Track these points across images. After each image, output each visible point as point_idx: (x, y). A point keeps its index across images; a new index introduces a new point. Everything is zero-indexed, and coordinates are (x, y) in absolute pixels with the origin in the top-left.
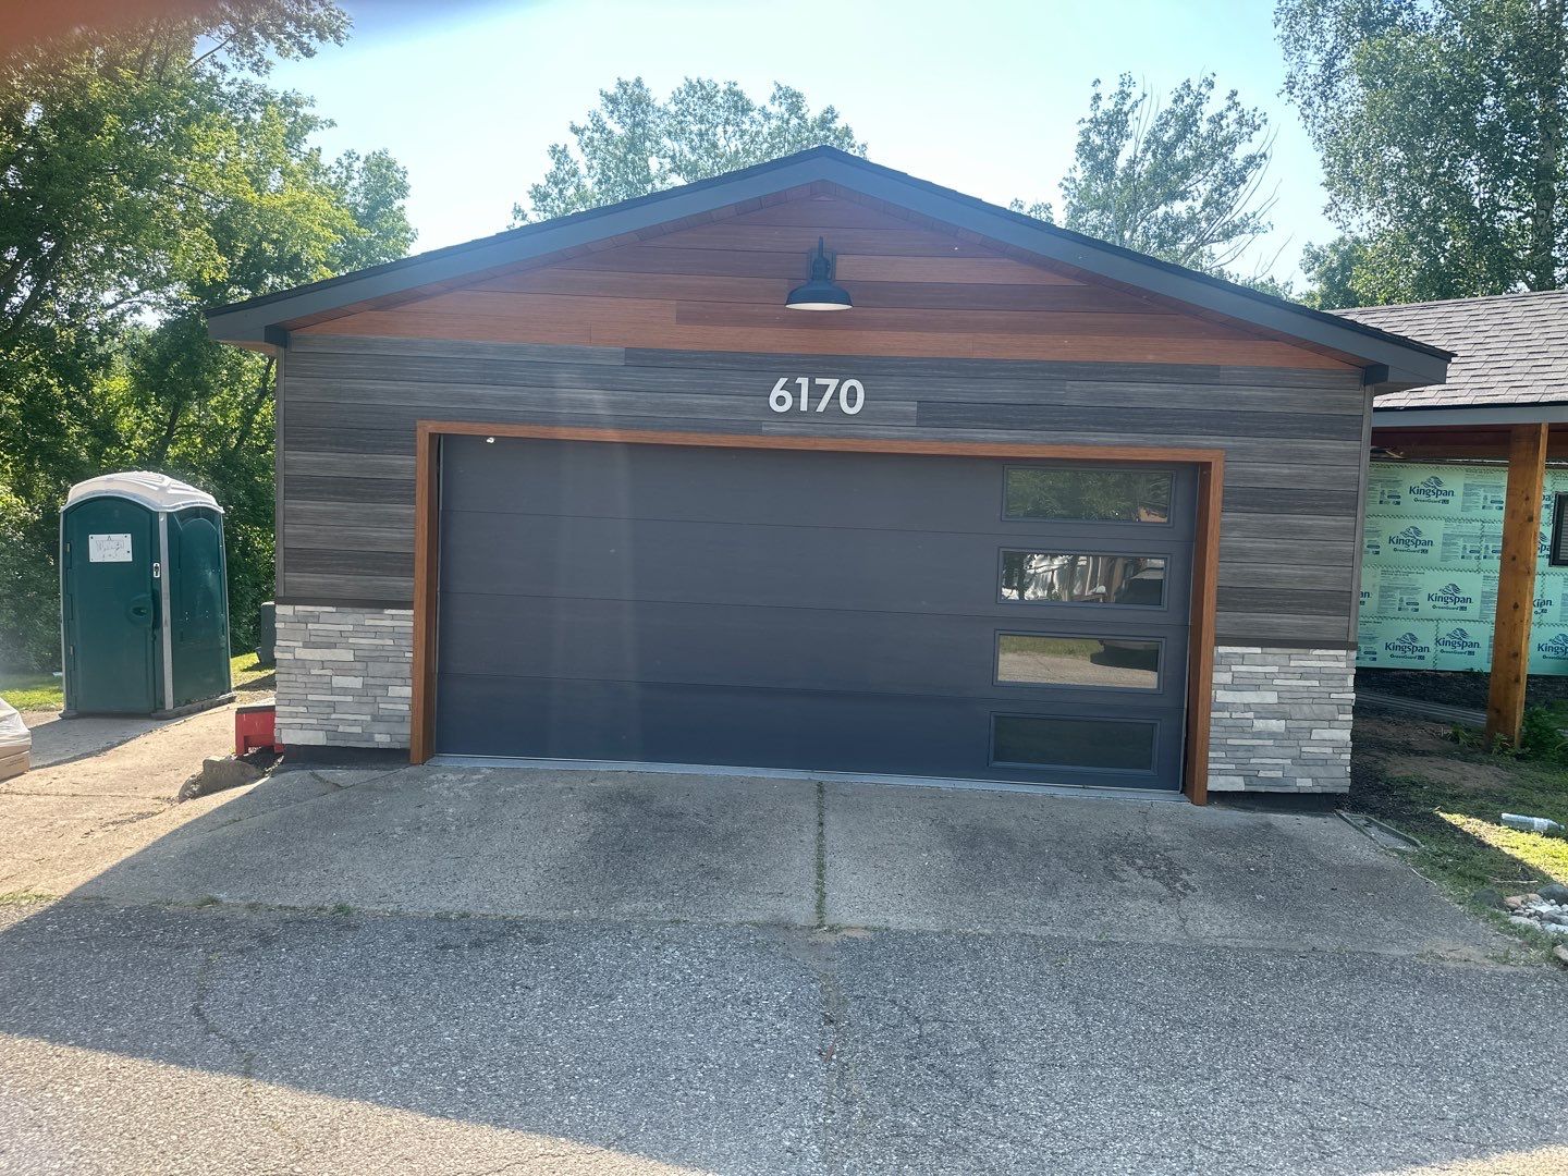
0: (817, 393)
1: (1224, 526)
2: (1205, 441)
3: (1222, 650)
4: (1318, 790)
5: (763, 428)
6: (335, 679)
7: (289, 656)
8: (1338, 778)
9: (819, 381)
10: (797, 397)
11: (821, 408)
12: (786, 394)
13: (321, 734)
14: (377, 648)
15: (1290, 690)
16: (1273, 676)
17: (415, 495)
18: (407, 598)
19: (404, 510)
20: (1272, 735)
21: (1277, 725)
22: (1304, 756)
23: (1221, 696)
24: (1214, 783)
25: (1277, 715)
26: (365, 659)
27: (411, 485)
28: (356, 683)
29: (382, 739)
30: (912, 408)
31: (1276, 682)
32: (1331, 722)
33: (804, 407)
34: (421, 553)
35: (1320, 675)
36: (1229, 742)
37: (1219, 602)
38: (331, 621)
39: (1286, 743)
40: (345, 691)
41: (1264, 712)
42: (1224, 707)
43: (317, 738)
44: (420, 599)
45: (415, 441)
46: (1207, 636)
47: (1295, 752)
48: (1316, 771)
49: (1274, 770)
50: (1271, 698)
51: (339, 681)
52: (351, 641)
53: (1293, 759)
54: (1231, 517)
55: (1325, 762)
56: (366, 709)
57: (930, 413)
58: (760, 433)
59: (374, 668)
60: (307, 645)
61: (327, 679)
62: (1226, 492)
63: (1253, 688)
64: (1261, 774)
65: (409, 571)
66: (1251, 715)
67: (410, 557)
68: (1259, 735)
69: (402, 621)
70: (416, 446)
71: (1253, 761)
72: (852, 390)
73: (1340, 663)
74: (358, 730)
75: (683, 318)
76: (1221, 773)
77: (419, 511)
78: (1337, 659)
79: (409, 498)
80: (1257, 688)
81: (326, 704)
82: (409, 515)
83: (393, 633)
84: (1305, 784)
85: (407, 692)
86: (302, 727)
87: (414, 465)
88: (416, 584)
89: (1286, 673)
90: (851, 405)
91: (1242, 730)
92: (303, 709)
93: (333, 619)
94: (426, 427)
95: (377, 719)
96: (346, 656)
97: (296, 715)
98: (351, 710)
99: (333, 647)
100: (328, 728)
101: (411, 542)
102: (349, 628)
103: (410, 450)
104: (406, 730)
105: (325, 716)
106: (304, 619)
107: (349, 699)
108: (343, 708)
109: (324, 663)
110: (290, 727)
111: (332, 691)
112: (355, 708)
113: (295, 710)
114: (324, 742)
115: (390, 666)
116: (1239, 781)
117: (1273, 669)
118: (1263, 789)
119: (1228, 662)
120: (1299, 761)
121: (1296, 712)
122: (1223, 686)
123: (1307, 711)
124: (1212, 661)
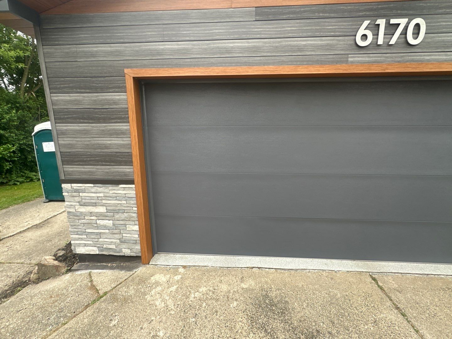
0: (392, 29)
5: (350, 59)
6: (98, 222)
7: (73, 210)
9: (393, 21)
10: (376, 35)
11: (393, 42)
12: (369, 34)
13: (96, 248)
14: (116, 205)
17: (128, 117)
18: (130, 178)
19: (123, 127)
26: (113, 212)
27: (126, 111)
28: (110, 223)
29: (126, 252)
33: (380, 41)
34: (136, 152)
40: (105, 227)
43: (94, 251)
44: (137, 178)
45: (125, 83)
51: (101, 222)
52: (104, 201)
56: (117, 236)
59: (117, 216)
60: (81, 204)
61: (94, 221)
65: (129, 162)
67: (130, 155)
70: (125, 87)
72: (418, 26)
74: (113, 247)
77: (132, 126)
79: (125, 120)
81: (96, 234)
82: (126, 130)
83: (126, 197)
85: (136, 228)
86: (85, 245)
88: (134, 170)
90: (416, 38)
92: (85, 237)
93: (93, 190)
94: (130, 74)
95: (123, 241)
96: (102, 210)
97: (82, 239)
98: (109, 237)
99: (95, 205)
100: (99, 246)
101: (130, 146)
102: (102, 195)
103: (123, 89)
104: (138, 247)
105: (96, 240)
106: (77, 191)
107: (107, 231)
108: (105, 236)
109: (91, 214)
110: (79, 245)
111: (98, 227)
112: (111, 236)
113: (81, 237)
114: (97, 253)
115: (126, 215)
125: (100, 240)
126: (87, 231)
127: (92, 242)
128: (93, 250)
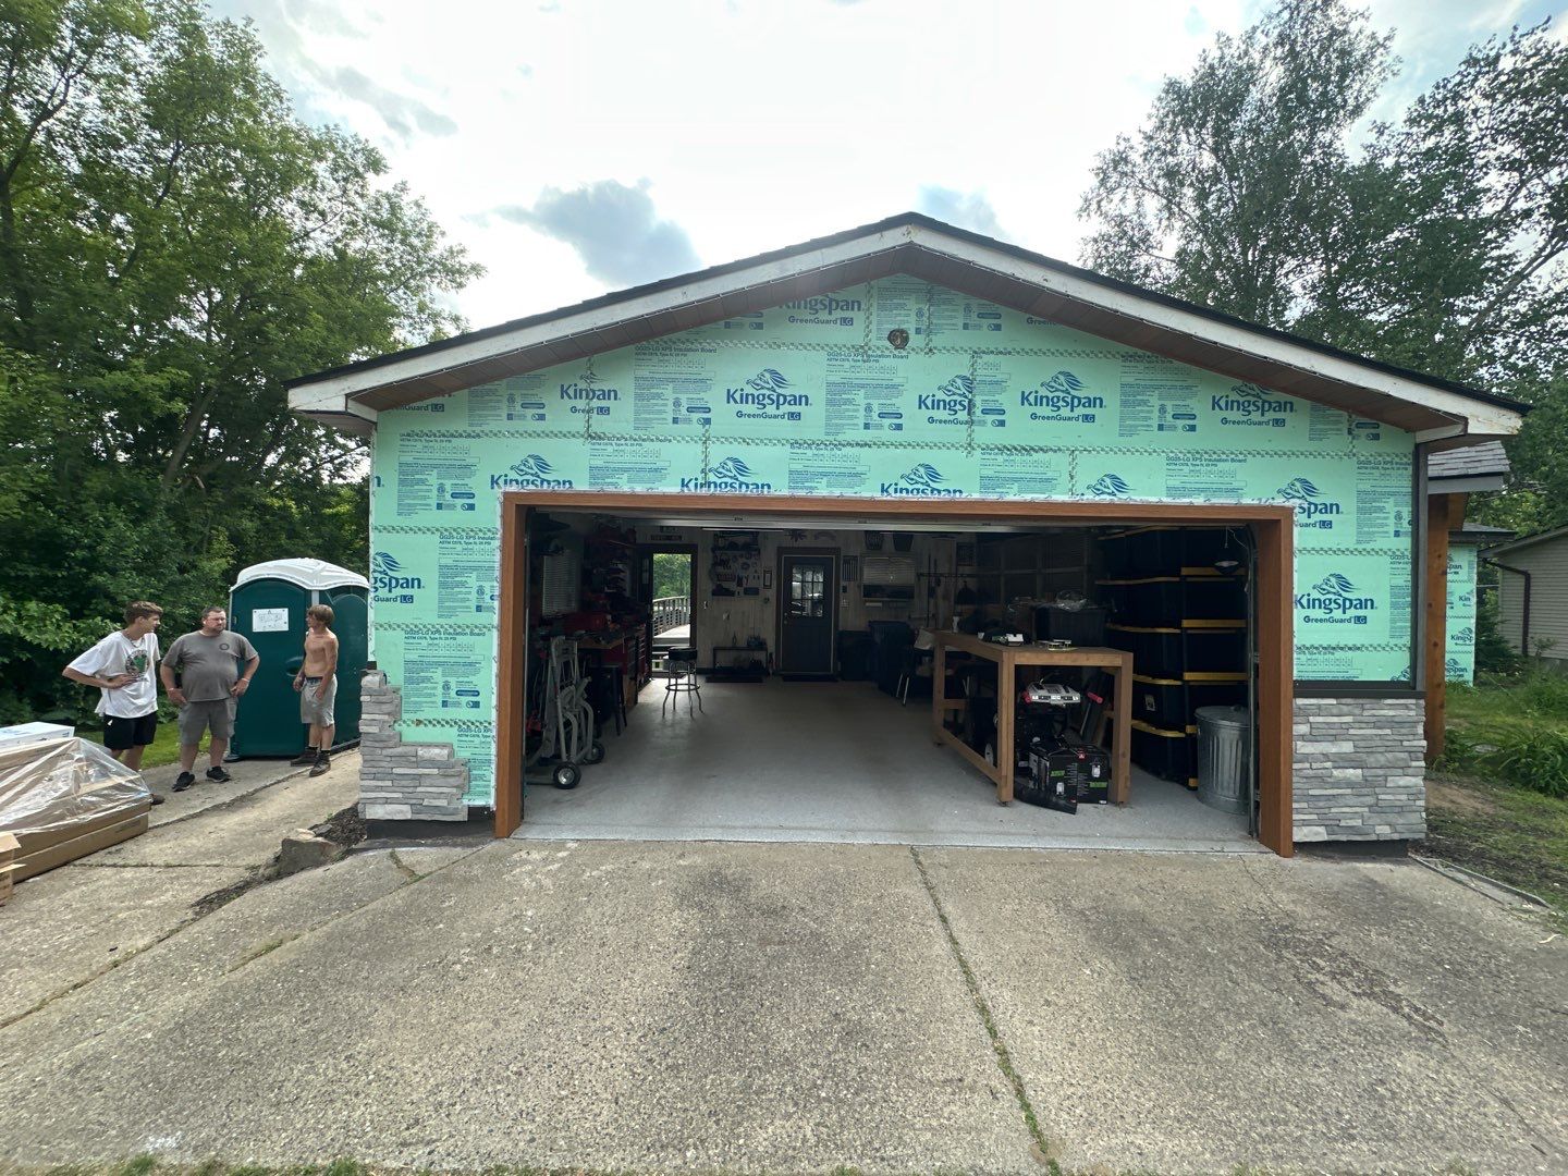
3: (1300, 701)
4: (1396, 837)
6: (420, 752)
8: (1413, 824)
13: (406, 808)
15: (1364, 738)
16: (1349, 726)
20: (1350, 784)
21: (1353, 774)
22: (1381, 803)
23: (1302, 748)
24: (1300, 835)
25: (1353, 764)
31: (1352, 731)
32: (1404, 769)
35: (1392, 723)
36: (1311, 792)
39: (1365, 791)
40: (431, 763)
41: (1342, 761)
42: (1306, 758)
46: (1286, 689)
47: (1370, 800)
48: (1392, 818)
49: (1355, 819)
50: (1347, 747)
51: (425, 754)
53: (1370, 806)
55: (1401, 810)
56: (452, 781)
61: (412, 752)
63: (1331, 738)
64: (1343, 823)
66: (1329, 764)
68: (1337, 784)
71: (1333, 810)
73: (1411, 712)
76: (1307, 823)
78: (1407, 707)
80: (1335, 738)
81: (412, 777)
84: (1384, 831)
86: (387, 801)
89: (1360, 724)
91: (1322, 780)
92: (389, 783)
94: (512, 500)
97: (381, 789)
98: (438, 782)
100: (414, 801)
105: (410, 790)
107: (435, 771)
110: (374, 801)
112: (441, 781)
113: (380, 783)
114: (409, 817)
116: (1321, 829)
117: (1348, 719)
118: (1344, 838)
119: (1305, 713)
120: (1377, 808)
121: (1371, 760)
122: (1303, 737)
123: (1382, 759)
124: (1291, 715)
125: (419, 789)
126: (396, 771)
127: (400, 795)
128: (402, 812)
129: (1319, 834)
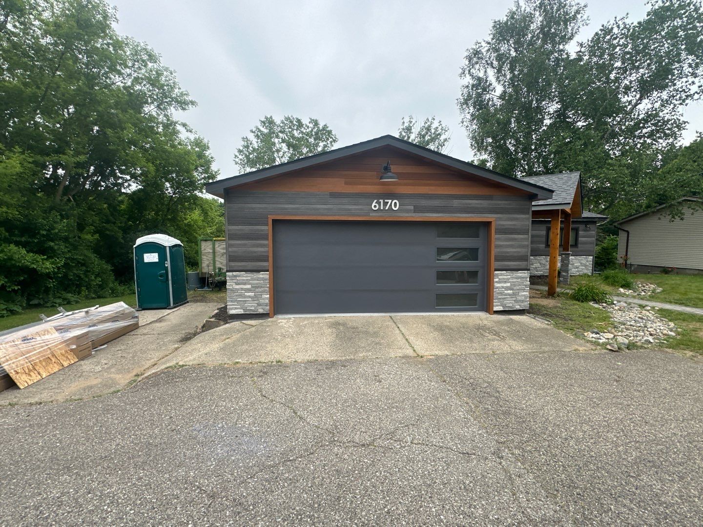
0: (385, 204)
1: (496, 238)
2: (490, 215)
3: (496, 272)
4: (521, 309)
5: (370, 214)
6: (245, 294)
7: (231, 287)
8: (525, 305)
9: (386, 201)
10: (380, 205)
11: (387, 208)
12: (377, 205)
13: (242, 310)
14: (257, 284)
15: (513, 282)
16: (509, 279)
18: (267, 268)
19: (265, 242)
20: (509, 295)
21: (510, 292)
23: (497, 285)
24: (495, 309)
25: (510, 289)
26: (255, 287)
27: (267, 235)
28: (252, 294)
29: (261, 311)
30: (412, 208)
32: (524, 290)
33: (382, 208)
34: (271, 255)
35: (521, 278)
36: (499, 297)
37: (495, 259)
38: (244, 276)
39: (513, 296)
40: (249, 297)
41: (507, 288)
42: (497, 288)
43: (241, 311)
44: (271, 269)
45: (268, 222)
46: (493, 269)
47: (514, 299)
48: (520, 303)
49: (510, 304)
50: (509, 285)
51: (247, 294)
52: (250, 282)
53: (514, 301)
54: (497, 236)
55: (523, 301)
56: (256, 302)
57: (417, 209)
58: (369, 216)
59: (257, 290)
60: (237, 284)
61: (243, 294)
62: (496, 229)
64: (507, 305)
65: (267, 261)
66: (504, 289)
67: (268, 257)
68: (506, 295)
69: (265, 275)
71: (504, 302)
72: (395, 203)
73: (525, 274)
74: (253, 308)
75: (346, 183)
76: (497, 306)
77: (270, 242)
78: (525, 273)
79: (267, 239)
80: (505, 282)
81: (243, 301)
82: (266, 244)
83: (263, 279)
84: (518, 307)
85: (268, 296)
86: (236, 308)
87: (268, 229)
88: (269, 264)
89: (513, 278)
90: (395, 207)
91: (501, 294)
92: (237, 303)
93: (245, 276)
94: (271, 218)
95: (259, 305)
96: (249, 286)
97: (234, 305)
99: (245, 284)
100: (244, 308)
101: (268, 252)
102: (249, 278)
103: (267, 225)
104: (268, 308)
105: (243, 305)
106: (236, 276)
107: (250, 299)
108: (248, 302)
109: (242, 289)
110: (232, 309)
111: (245, 297)
112: (252, 302)
113: (234, 303)
114: (243, 313)
115: (262, 289)
116: (501, 307)
117: (509, 277)
118: (507, 309)
119: (498, 275)
120: (516, 301)
121: (515, 288)
122: (497, 282)
123: (518, 288)
124: (494, 276)
125: (246, 305)
126: (238, 299)
127: (240, 307)
129: (501, 309)
